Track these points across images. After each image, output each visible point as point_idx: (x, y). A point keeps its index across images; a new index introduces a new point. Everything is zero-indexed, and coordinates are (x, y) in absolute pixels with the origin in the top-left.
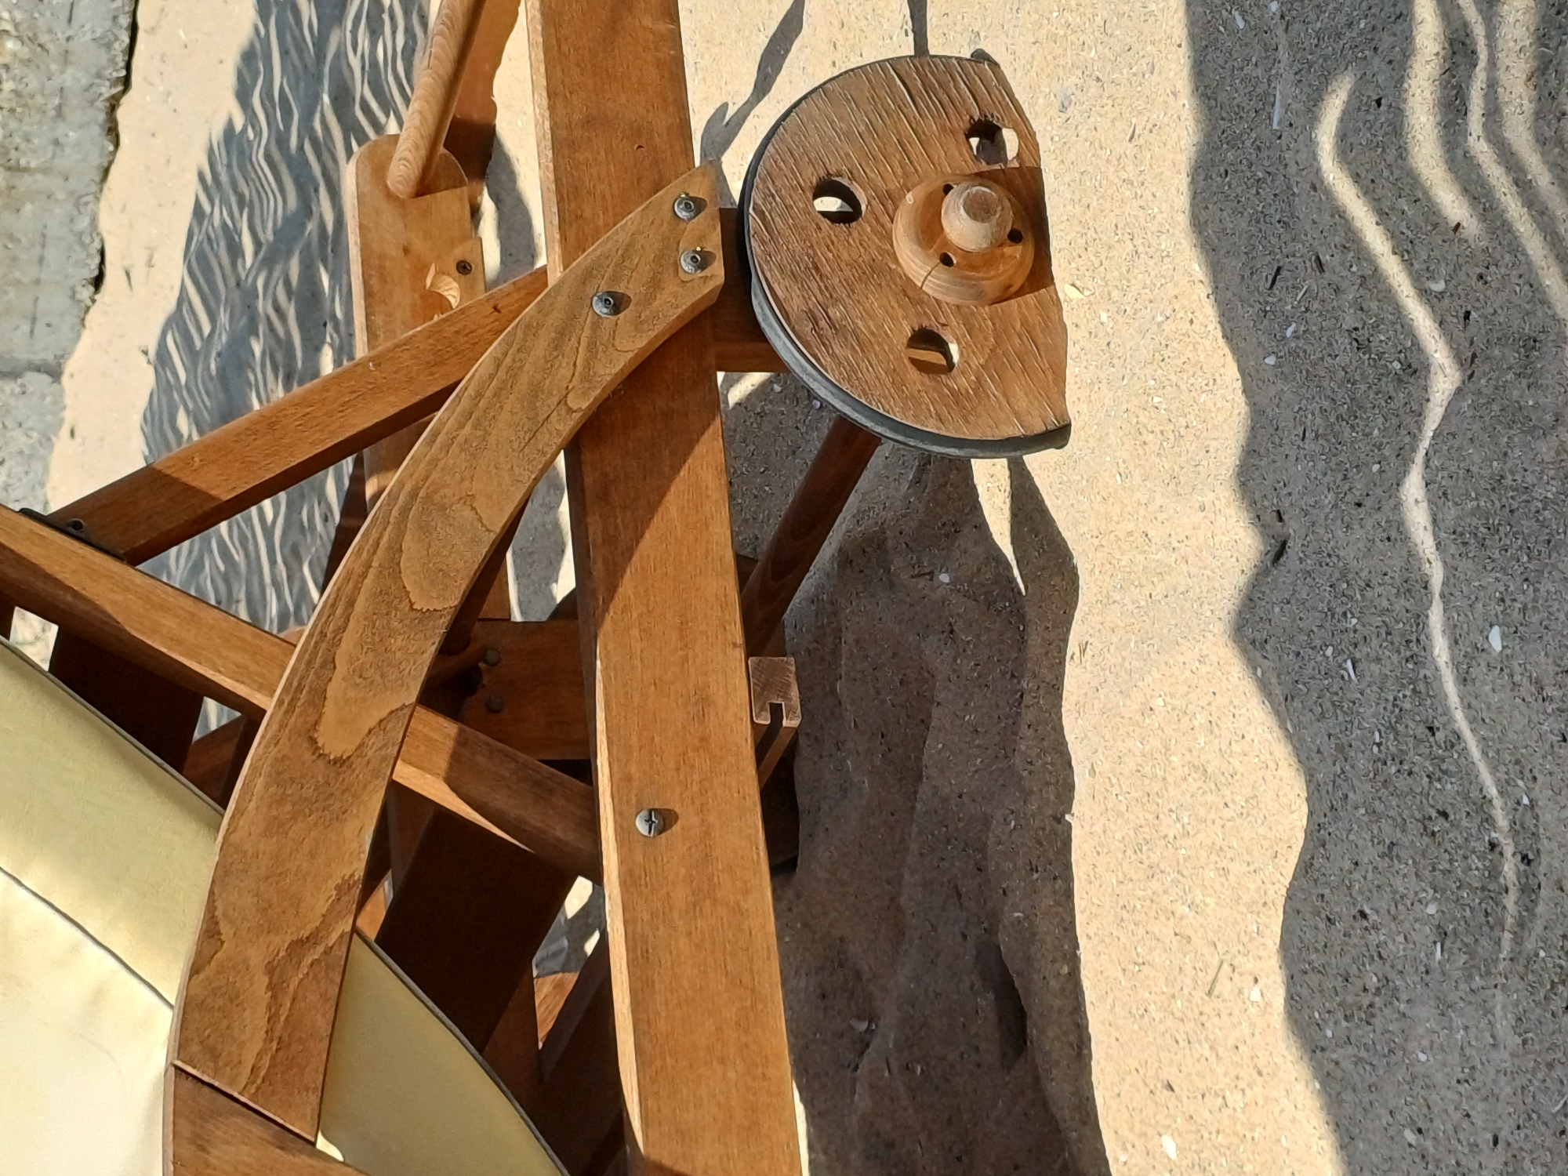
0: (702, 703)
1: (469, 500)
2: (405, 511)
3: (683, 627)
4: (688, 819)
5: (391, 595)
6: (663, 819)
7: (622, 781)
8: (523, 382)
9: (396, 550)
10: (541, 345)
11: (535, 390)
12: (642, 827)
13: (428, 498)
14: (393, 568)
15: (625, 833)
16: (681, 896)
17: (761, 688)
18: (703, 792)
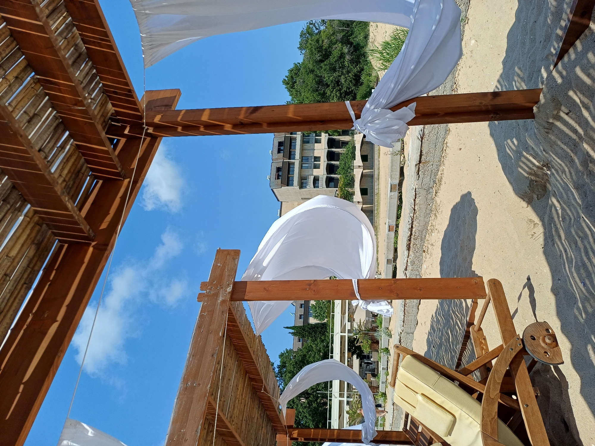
0: (529, 393)
1: (501, 371)
2: (495, 372)
3: (525, 384)
4: (530, 405)
5: (495, 380)
6: (527, 406)
7: (522, 401)
8: (504, 358)
9: (494, 376)
10: (505, 354)
11: (505, 359)
12: (525, 406)
13: (497, 370)
14: (494, 378)
15: (523, 407)
16: (531, 414)
17: (535, 391)
18: (531, 402)
